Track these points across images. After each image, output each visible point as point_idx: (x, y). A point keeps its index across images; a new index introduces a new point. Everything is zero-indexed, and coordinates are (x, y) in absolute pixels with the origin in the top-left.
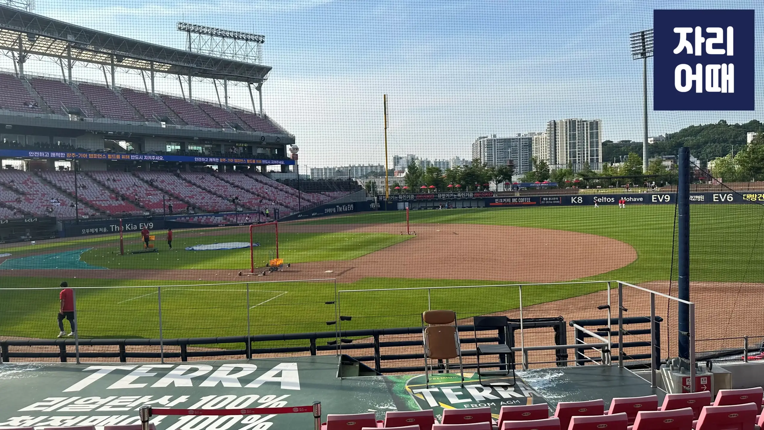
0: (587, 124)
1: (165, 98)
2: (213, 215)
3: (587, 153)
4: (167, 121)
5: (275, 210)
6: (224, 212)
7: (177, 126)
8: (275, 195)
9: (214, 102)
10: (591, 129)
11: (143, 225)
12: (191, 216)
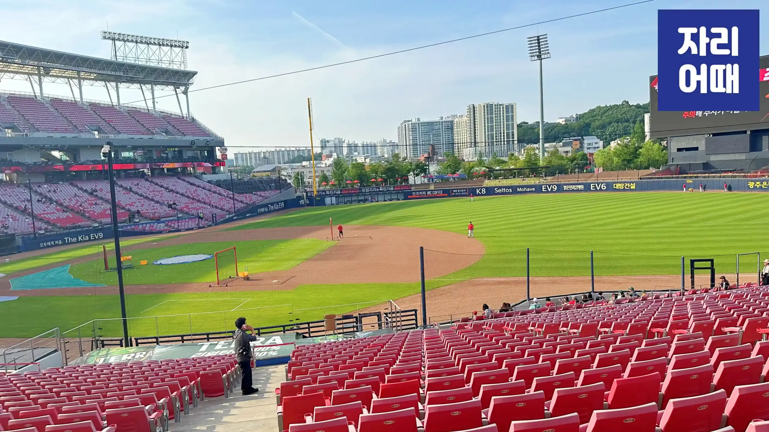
0: (503, 108)
1: (94, 106)
2: (155, 222)
3: (504, 136)
4: (99, 131)
5: (212, 215)
6: (165, 217)
7: (110, 135)
8: (209, 197)
9: (143, 108)
10: (507, 112)
11: (94, 235)
12: (136, 224)
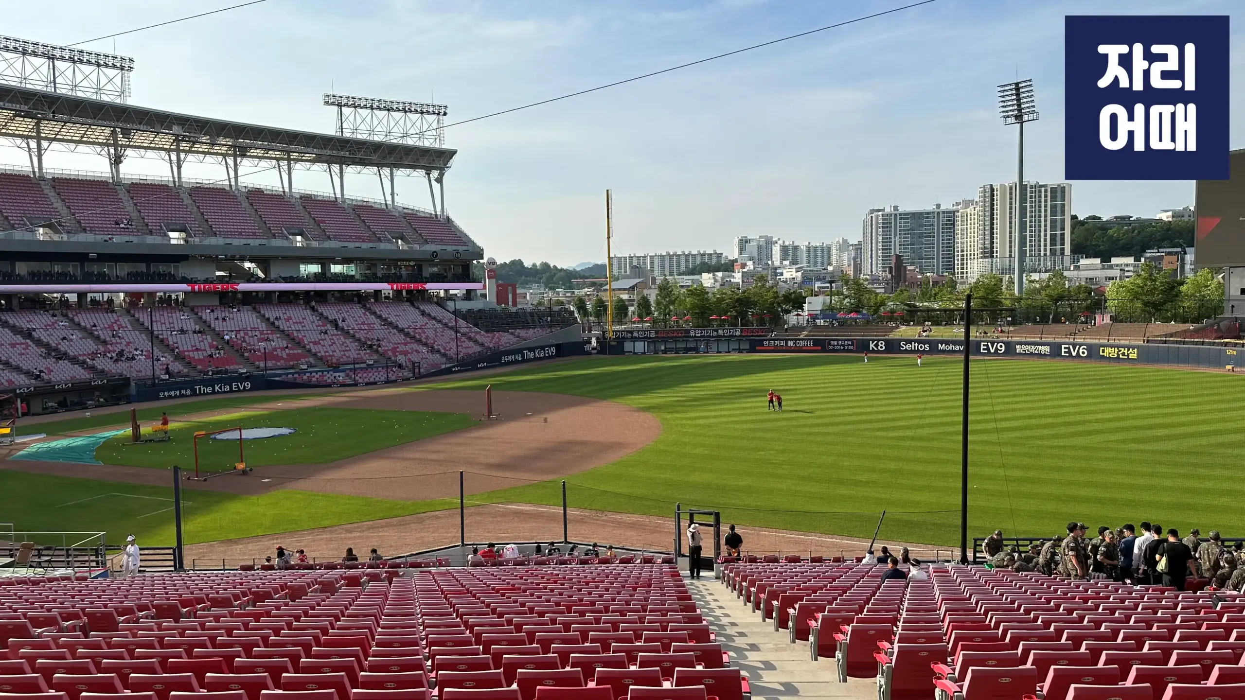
0: (1046, 191)
1: (308, 200)
3: (1045, 240)
4: (302, 235)
6: (351, 364)
8: (436, 336)
9: (378, 201)
10: (1053, 198)
11: (238, 385)
12: (302, 373)
